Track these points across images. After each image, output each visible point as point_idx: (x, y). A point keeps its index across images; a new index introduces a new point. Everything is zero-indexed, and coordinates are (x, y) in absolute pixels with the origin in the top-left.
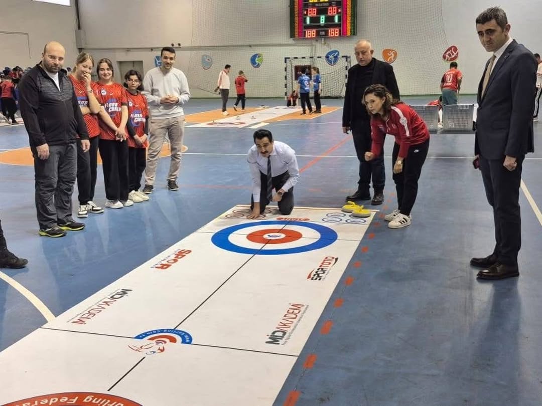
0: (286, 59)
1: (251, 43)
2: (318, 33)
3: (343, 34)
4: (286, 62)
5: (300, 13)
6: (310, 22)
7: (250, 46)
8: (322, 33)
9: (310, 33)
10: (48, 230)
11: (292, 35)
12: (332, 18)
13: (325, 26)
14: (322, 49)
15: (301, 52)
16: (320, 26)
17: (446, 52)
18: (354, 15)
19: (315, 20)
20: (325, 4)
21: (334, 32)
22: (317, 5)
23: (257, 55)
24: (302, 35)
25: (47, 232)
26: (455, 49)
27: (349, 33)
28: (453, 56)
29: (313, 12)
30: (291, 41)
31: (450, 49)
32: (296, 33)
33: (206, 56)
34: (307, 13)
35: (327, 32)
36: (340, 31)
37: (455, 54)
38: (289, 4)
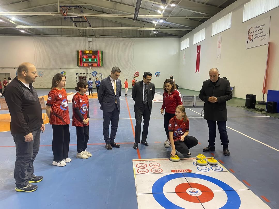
0: (77, 74)
1: (61, 67)
2: (88, 65)
3: (98, 66)
4: (77, 75)
5: (81, 57)
6: (85, 61)
7: (60, 68)
8: (90, 65)
9: (86, 65)
10: (24, 187)
11: (78, 65)
12: (94, 60)
13: (91, 62)
14: (90, 71)
15: (82, 72)
16: (89, 62)
17: (135, 74)
18: (102, 59)
19: (87, 60)
20: (91, 54)
21: (94, 65)
22: (88, 54)
23: (63, 72)
24: (82, 65)
25: (24, 189)
26: (138, 73)
27: (100, 66)
28: (137, 75)
29: (86, 57)
30: (78, 67)
31: (136, 73)
32: (80, 64)
33: (41, 72)
34: (84, 57)
35: (92, 65)
36: (97, 64)
37: (138, 74)
38: (76, 53)
